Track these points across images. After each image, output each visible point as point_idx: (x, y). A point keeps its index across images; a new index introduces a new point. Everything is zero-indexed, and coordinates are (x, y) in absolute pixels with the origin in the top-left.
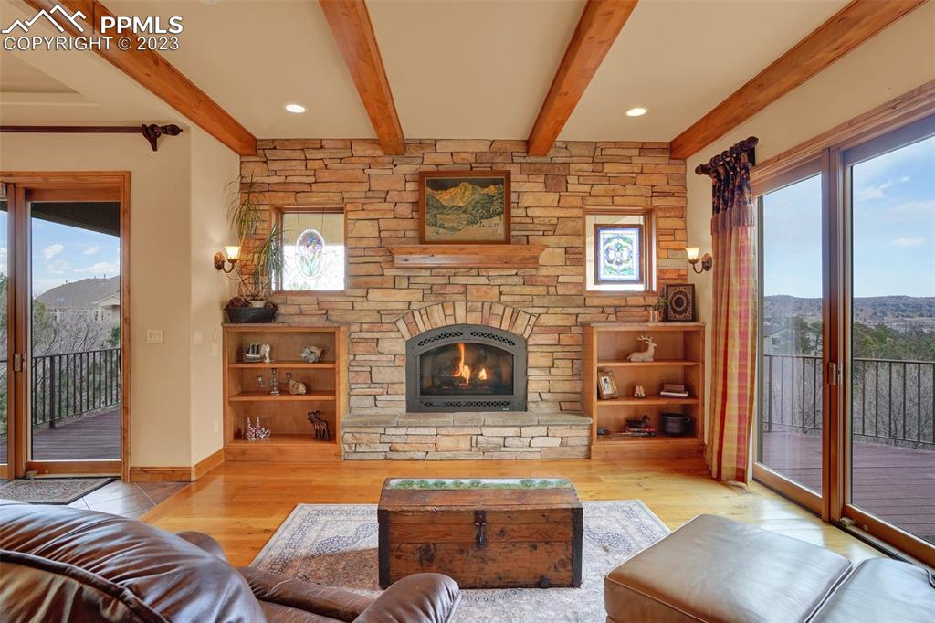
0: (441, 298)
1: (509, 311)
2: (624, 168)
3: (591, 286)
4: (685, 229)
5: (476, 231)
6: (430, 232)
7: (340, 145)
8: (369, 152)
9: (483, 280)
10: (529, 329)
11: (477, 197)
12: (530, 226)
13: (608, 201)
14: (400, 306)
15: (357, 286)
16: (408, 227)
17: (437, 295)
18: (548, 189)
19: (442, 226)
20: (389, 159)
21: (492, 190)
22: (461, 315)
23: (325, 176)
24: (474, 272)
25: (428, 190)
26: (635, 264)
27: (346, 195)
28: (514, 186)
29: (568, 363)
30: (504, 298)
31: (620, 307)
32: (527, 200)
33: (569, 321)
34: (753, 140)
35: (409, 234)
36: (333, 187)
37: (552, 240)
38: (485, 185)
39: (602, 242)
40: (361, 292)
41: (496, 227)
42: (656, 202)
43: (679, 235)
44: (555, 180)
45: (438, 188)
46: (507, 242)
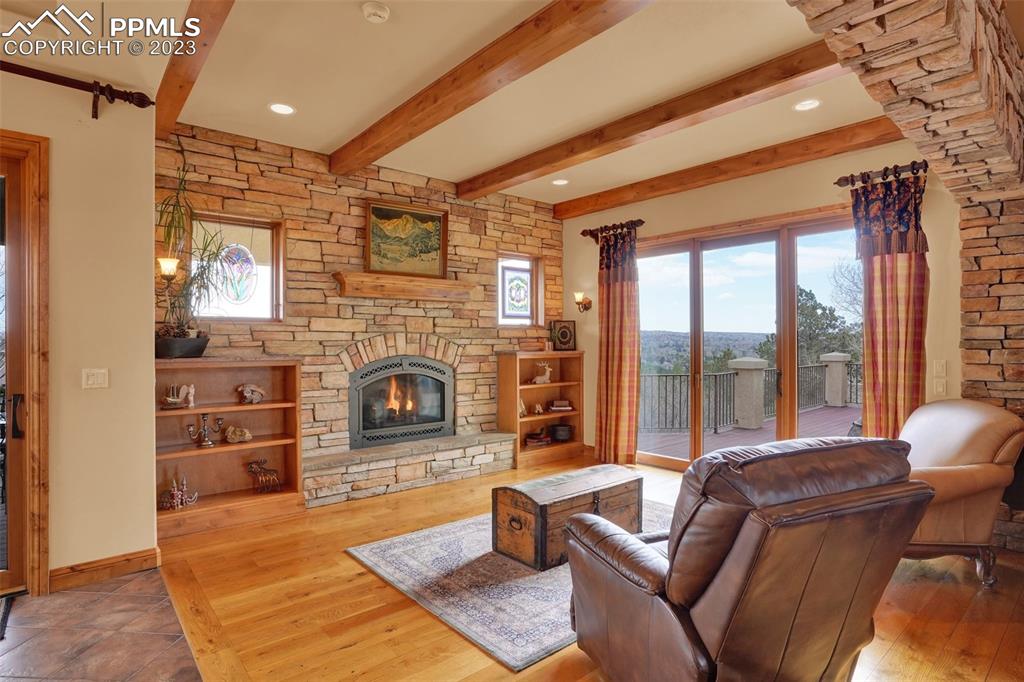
0: (383, 329)
1: (442, 342)
2: (525, 220)
3: (501, 320)
4: (561, 276)
5: (416, 264)
6: (375, 261)
7: (279, 151)
8: (312, 166)
9: (421, 312)
10: (458, 358)
11: (417, 231)
12: (459, 264)
13: (513, 247)
14: (344, 337)
15: (298, 314)
16: (353, 253)
17: (379, 326)
18: (472, 231)
19: (385, 256)
20: (332, 178)
21: (430, 226)
22: (402, 346)
23: (260, 183)
24: (413, 304)
25: (373, 218)
26: (527, 302)
27: (286, 210)
28: (450, 226)
29: (486, 389)
30: (438, 330)
31: (521, 339)
32: (459, 239)
33: (486, 351)
34: (640, 222)
35: (353, 261)
36: (272, 199)
37: (474, 278)
38: (424, 220)
39: (507, 282)
40: (302, 321)
41: (430, 262)
42: (546, 252)
43: (558, 280)
44: (477, 224)
45: (386, 215)
46: (444, 276)
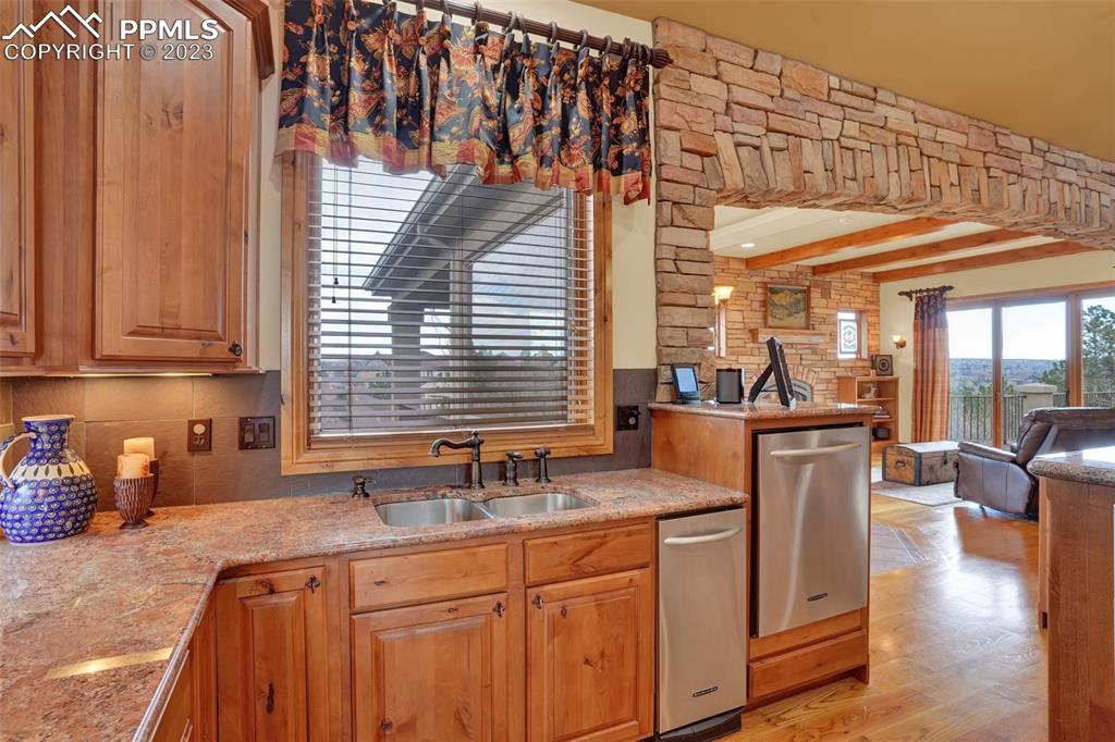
1: (806, 370)
2: (853, 286)
3: (839, 355)
4: (879, 323)
5: (791, 321)
6: (770, 320)
7: (722, 260)
8: (738, 267)
9: (794, 351)
10: (815, 380)
11: (792, 300)
13: (847, 304)
14: (754, 366)
18: (823, 297)
20: (748, 272)
21: (799, 296)
24: (790, 346)
25: (769, 294)
26: (855, 342)
28: (812, 295)
30: (804, 362)
31: (852, 368)
34: (951, 288)
35: (759, 321)
37: (824, 328)
38: (796, 292)
40: (734, 357)
41: (800, 319)
43: (877, 326)
44: (826, 291)
45: (773, 292)
46: (807, 328)
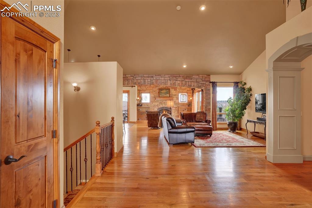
3: (180, 102)
5: (166, 96)
6: (160, 96)
8: (153, 86)
11: (166, 92)
12: (172, 95)
13: (182, 92)
15: (151, 102)
16: (158, 95)
17: (161, 103)
18: (174, 90)
19: (162, 95)
21: (168, 91)
22: (164, 106)
23: (147, 89)
24: (165, 101)
27: (150, 91)
28: (170, 90)
29: (177, 112)
31: (183, 105)
32: (172, 92)
33: (177, 106)
37: (175, 97)
38: (167, 90)
39: (181, 97)
42: (188, 92)
43: (191, 96)
44: (175, 89)
45: (161, 90)
46: (169, 97)
